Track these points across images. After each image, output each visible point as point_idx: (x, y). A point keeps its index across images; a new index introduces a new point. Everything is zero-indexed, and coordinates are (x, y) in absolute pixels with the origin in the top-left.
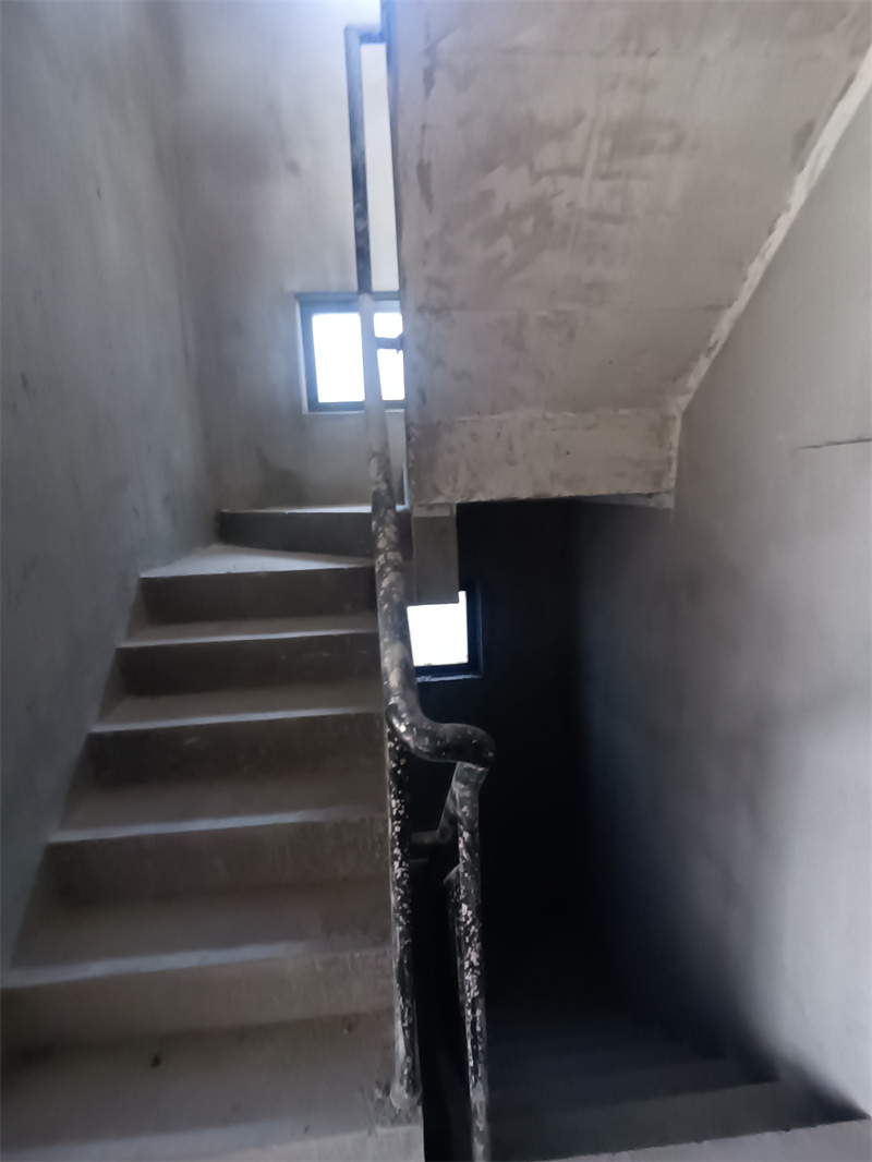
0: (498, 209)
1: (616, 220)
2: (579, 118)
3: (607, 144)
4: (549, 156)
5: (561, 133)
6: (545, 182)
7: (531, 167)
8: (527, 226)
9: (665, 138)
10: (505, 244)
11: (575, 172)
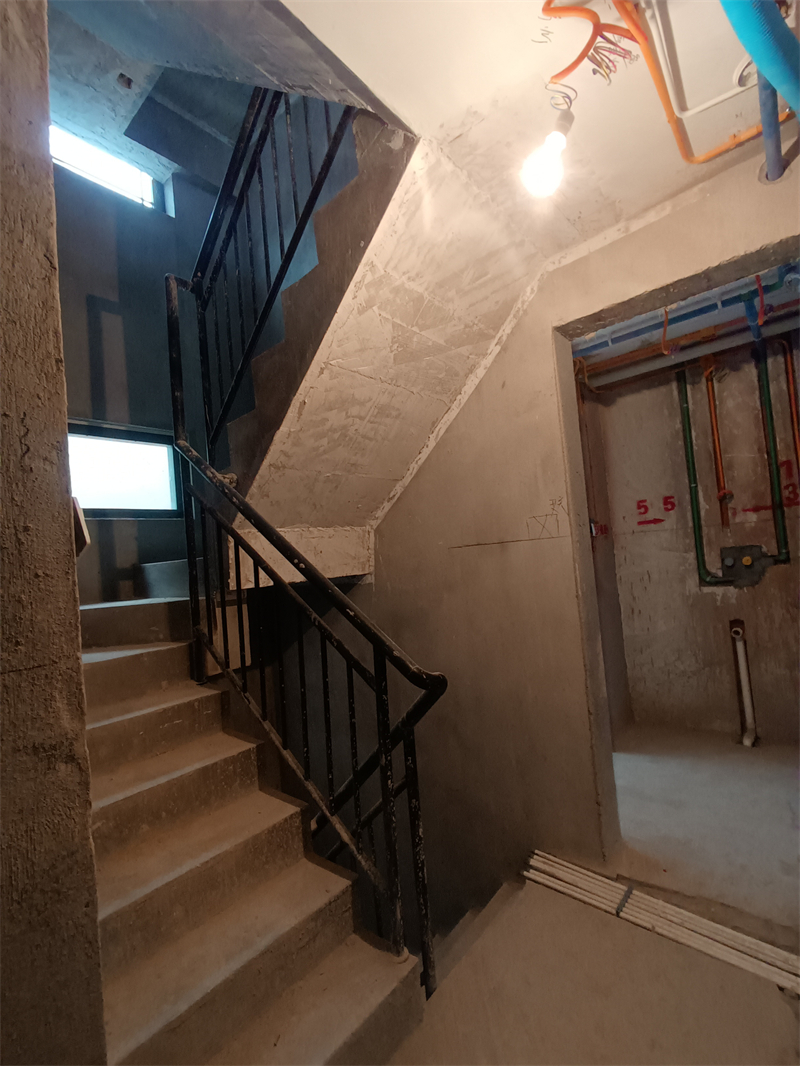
0: (328, 425)
1: (370, 439)
2: (370, 399)
3: (376, 410)
4: (354, 411)
5: (362, 404)
6: (350, 420)
7: (347, 413)
8: (336, 436)
9: (394, 413)
10: (325, 441)
11: (362, 418)
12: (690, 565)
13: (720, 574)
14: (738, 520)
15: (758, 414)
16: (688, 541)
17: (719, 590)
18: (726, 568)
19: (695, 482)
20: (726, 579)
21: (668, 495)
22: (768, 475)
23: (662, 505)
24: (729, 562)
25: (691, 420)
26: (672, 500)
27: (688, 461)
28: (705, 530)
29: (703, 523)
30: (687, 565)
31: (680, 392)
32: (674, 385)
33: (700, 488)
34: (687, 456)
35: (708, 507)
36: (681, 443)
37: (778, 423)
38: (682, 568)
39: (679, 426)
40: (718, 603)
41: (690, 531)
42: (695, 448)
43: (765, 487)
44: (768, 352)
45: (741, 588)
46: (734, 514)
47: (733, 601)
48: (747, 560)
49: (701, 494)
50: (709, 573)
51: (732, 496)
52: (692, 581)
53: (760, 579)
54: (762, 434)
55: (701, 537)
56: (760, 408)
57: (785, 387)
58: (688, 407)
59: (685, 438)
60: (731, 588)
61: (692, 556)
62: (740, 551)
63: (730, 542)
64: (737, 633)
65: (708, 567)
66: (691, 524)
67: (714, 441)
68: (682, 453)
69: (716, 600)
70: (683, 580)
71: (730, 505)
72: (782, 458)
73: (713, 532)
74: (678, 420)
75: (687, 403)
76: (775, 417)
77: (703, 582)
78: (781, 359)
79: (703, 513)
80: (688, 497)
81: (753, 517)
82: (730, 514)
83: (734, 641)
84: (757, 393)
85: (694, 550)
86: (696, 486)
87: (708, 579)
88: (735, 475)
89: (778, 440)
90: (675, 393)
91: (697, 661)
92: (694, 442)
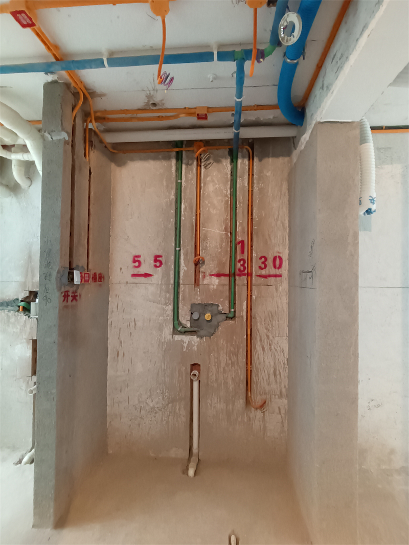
12: (168, 316)
13: (188, 325)
14: (205, 282)
15: (228, 200)
16: (168, 295)
17: (186, 339)
18: (193, 321)
19: (179, 247)
20: (192, 329)
21: (158, 254)
22: (229, 249)
23: (152, 261)
24: (196, 316)
25: (182, 194)
26: (160, 259)
27: (176, 228)
28: (182, 288)
29: (181, 282)
30: (165, 315)
31: (177, 169)
32: (174, 162)
33: (182, 251)
34: (176, 223)
35: (186, 269)
36: (173, 212)
37: (239, 210)
38: (161, 318)
39: (173, 197)
40: (184, 350)
41: (171, 287)
42: (183, 218)
43: (226, 259)
44: (240, 154)
45: (201, 337)
46: (204, 277)
47: (195, 348)
48: (208, 316)
49: (182, 257)
50: (180, 324)
51: (204, 262)
52: (168, 329)
53: (215, 331)
54: (229, 217)
55: (178, 293)
56: (229, 196)
57: (246, 185)
58: (181, 183)
59: (176, 209)
60: (195, 337)
61: (170, 308)
62: (204, 307)
63: (198, 300)
64: (195, 375)
65: (180, 318)
66: (172, 281)
67: (197, 215)
68: (173, 220)
69: (182, 347)
70: (160, 329)
71: (202, 270)
72: (240, 239)
73: (187, 290)
74: (173, 192)
75: (181, 179)
76: (238, 206)
77: (175, 331)
78: (246, 161)
79: (182, 274)
80: (173, 258)
81: (216, 281)
82: (200, 276)
83: (192, 381)
84: (229, 183)
85: (172, 303)
86: (180, 250)
87: (179, 329)
88: (208, 245)
89: (238, 224)
90: (174, 169)
91: (163, 398)
92: (182, 213)
